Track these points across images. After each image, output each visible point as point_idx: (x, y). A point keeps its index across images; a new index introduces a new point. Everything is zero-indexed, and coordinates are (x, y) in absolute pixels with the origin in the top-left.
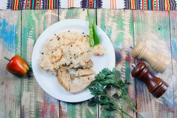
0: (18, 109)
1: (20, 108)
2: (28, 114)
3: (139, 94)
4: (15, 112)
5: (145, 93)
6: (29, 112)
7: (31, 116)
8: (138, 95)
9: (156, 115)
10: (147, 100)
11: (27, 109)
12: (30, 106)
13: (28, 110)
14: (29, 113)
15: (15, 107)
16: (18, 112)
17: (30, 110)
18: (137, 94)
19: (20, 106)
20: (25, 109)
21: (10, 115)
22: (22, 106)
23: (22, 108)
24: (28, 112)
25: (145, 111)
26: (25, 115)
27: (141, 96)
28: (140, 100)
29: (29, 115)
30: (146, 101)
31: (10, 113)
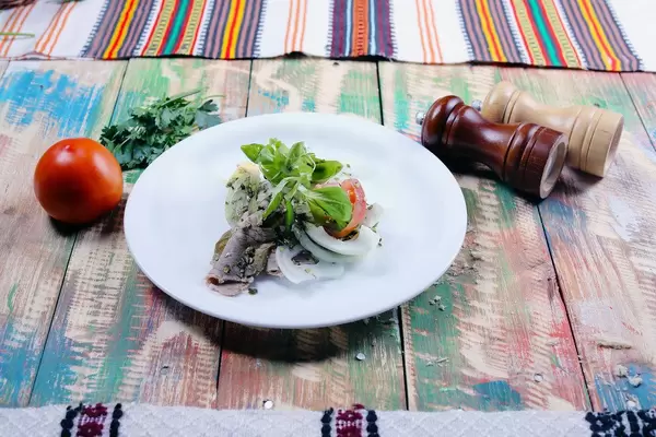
0: (50, 281)
1: (59, 277)
2: (90, 295)
3: (561, 249)
4: (33, 289)
5: (584, 247)
6: (98, 290)
7: (101, 303)
8: (558, 252)
9: (649, 307)
10: (598, 265)
11: (91, 279)
12: (103, 272)
13: (93, 283)
14: (94, 293)
15: (41, 276)
16: (49, 290)
17: (99, 283)
18: (555, 249)
19: (62, 272)
20: (80, 281)
21: (10, 298)
22: (69, 273)
23: (68, 278)
24: (92, 289)
25: (600, 296)
26: (75, 300)
27: (573, 255)
28: (568, 263)
29: (92, 300)
30: (593, 267)
31: (13, 290)
